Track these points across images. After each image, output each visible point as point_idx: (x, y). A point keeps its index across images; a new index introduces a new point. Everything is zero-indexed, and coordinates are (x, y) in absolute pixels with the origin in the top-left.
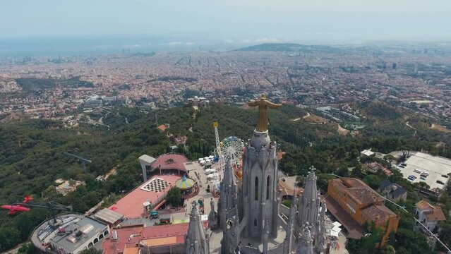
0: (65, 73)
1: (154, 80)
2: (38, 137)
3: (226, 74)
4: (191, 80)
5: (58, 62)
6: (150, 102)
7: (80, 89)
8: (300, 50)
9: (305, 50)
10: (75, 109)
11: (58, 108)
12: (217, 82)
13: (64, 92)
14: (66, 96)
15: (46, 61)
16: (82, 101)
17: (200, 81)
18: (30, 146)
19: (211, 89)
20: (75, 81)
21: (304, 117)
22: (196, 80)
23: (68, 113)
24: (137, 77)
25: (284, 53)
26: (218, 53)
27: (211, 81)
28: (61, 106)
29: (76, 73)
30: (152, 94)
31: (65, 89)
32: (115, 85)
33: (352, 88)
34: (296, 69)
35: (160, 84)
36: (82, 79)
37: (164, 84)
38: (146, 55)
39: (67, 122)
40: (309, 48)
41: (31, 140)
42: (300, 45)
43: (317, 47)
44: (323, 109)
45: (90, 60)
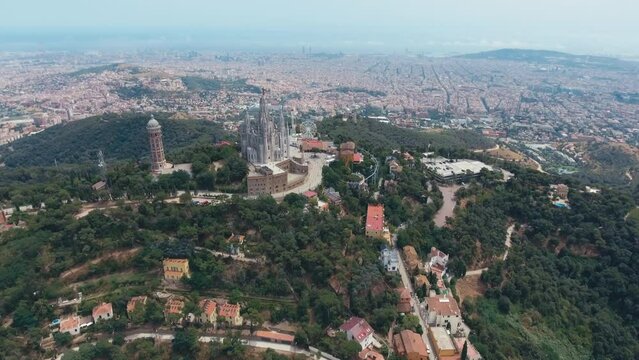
0: (232, 74)
1: (330, 91)
3: (428, 89)
4: (377, 94)
5: (227, 59)
6: (318, 115)
7: (245, 93)
8: (562, 62)
9: (570, 61)
10: (236, 116)
11: (220, 113)
12: (411, 100)
13: (228, 95)
14: (230, 101)
15: (213, 58)
16: (245, 107)
17: (390, 96)
19: (399, 108)
20: (241, 85)
22: (384, 95)
23: (229, 118)
24: (313, 85)
25: (532, 66)
27: (404, 97)
28: (223, 111)
29: (242, 75)
30: (323, 107)
31: (230, 92)
32: (284, 92)
34: (537, 89)
35: (337, 96)
36: (249, 82)
37: (341, 96)
39: (227, 126)
40: (578, 60)
42: (562, 54)
43: (592, 58)
45: (263, 59)
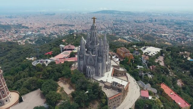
0: (15, 22)
1: (56, 26)
2: (11, 47)
3: (87, 23)
4: (72, 26)
5: (11, 17)
6: (54, 35)
7: (23, 29)
8: (118, 13)
9: (120, 13)
10: (22, 38)
11: (14, 38)
12: (83, 27)
13: (15, 30)
14: (17, 32)
15: (5, 17)
16: (24, 34)
17: (76, 26)
18: (8, 50)
19: (80, 29)
20: (20, 26)
21: (118, 40)
22: (74, 26)
23: (19, 39)
24: (48, 24)
25: (111, 15)
26: (83, 14)
27: (81, 26)
28: (15, 36)
29: (20, 22)
30: (55, 31)
31: (16, 29)
32: (38, 28)
33: (138, 29)
34: (116, 21)
35: (59, 27)
36: (23, 25)
37: (60, 27)
38: (51, 15)
39: (20, 43)
40: (122, 13)
41: (9, 48)
42: (118, 11)
43: (125, 12)
44: (126, 37)
45: (26, 17)
